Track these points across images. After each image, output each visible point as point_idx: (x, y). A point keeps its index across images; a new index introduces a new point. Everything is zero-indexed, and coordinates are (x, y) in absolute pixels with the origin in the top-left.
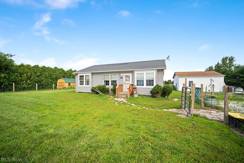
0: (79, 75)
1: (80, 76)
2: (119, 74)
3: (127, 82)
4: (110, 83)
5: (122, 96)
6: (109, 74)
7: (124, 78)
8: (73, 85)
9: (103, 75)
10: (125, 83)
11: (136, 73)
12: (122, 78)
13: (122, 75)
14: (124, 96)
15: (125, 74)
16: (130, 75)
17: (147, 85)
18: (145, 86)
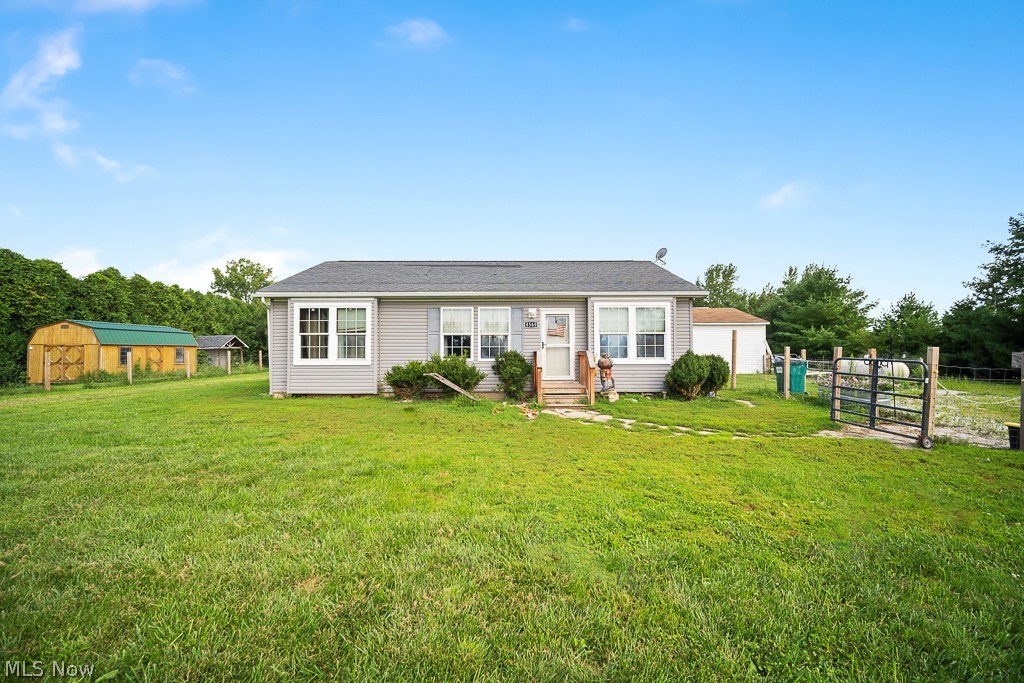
0: (296, 307)
1: (304, 312)
2: (521, 306)
3: (558, 343)
4: (476, 347)
5: (561, 401)
6: (472, 308)
7: (544, 325)
8: (149, 360)
9: (439, 309)
10: (549, 345)
11: (596, 306)
12: (532, 324)
13: (532, 311)
14: (569, 401)
15: (545, 311)
16: (571, 313)
17: (641, 353)
18: (633, 357)
